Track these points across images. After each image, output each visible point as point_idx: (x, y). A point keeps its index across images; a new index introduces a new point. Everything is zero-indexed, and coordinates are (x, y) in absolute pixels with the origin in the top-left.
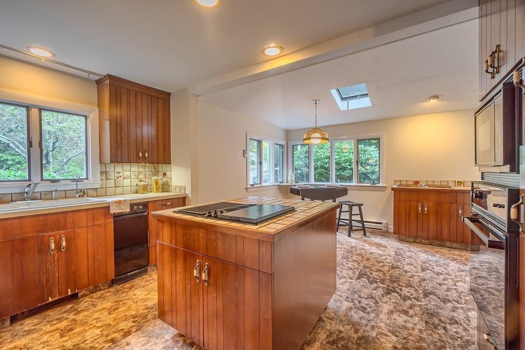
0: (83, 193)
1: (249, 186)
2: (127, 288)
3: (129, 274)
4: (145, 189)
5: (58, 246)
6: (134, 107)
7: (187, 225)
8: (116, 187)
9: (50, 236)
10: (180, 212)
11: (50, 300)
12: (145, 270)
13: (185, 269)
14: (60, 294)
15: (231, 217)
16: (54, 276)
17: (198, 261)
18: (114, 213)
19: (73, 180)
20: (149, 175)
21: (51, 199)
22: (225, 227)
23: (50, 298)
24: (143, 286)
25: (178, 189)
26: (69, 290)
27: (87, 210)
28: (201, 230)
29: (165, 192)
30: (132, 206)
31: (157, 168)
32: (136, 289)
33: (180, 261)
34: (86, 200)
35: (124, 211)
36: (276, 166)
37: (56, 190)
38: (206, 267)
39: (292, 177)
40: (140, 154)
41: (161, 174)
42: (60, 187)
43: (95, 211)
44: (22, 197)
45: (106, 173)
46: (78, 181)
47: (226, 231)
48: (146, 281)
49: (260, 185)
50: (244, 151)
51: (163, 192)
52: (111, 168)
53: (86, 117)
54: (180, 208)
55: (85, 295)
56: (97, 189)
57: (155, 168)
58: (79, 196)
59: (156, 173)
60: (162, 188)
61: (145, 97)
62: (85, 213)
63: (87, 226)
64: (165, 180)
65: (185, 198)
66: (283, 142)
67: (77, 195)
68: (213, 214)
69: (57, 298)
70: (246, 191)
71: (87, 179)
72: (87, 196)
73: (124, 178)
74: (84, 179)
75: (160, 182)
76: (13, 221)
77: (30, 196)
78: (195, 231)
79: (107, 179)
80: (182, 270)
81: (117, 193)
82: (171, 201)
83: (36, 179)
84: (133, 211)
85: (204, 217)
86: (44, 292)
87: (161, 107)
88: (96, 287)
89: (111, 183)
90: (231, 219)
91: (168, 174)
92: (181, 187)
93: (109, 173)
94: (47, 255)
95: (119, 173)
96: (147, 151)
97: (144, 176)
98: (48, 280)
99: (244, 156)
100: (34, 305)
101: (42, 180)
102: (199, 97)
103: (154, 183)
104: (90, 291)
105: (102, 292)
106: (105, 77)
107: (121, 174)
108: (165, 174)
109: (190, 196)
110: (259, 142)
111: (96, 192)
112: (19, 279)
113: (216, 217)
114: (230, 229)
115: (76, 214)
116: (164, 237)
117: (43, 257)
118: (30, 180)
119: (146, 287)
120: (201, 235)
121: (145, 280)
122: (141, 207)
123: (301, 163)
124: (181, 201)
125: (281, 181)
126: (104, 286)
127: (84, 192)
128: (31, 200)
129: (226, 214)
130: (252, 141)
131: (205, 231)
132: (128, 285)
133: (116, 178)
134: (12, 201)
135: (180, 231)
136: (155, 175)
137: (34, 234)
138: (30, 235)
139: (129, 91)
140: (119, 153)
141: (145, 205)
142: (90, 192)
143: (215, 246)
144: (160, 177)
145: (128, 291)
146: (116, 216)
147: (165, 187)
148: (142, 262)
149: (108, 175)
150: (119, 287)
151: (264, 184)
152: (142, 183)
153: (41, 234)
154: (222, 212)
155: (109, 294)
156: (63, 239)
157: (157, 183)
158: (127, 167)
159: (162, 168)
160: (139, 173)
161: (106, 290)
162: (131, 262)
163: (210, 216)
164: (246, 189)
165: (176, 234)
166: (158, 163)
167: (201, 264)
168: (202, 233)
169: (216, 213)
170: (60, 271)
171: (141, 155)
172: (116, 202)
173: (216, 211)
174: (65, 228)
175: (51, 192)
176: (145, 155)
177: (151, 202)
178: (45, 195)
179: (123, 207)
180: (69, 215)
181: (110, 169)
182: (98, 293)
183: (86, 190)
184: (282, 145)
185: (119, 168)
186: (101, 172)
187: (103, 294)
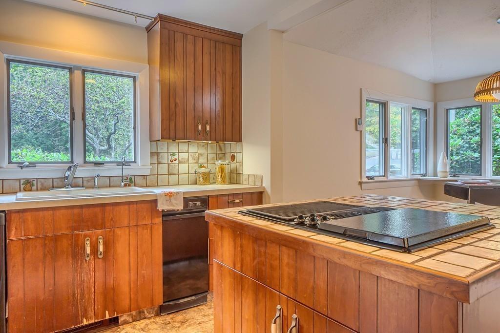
0: (129, 181)
1: (365, 180)
2: (179, 322)
3: (181, 301)
4: (207, 178)
5: (95, 250)
6: (192, 60)
7: (260, 237)
8: (169, 174)
9: (85, 236)
10: (250, 213)
11: (85, 322)
12: (203, 297)
13: (256, 317)
14: (96, 317)
15: (346, 230)
16: (90, 290)
17: (279, 307)
18: (163, 211)
19: (119, 163)
20: (213, 159)
21: (93, 187)
22: (334, 250)
23: (85, 320)
24: (200, 323)
25: (251, 180)
26: (107, 312)
27: (129, 203)
28: (284, 249)
29: (234, 183)
30: (186, 201)
31: (223, 149)
32: (190, 325)
33: (248, 300)
34: (132, 190)
35: (175, 208)
36: (414, 145)
37: (98, 176)
38: (293, 324)
39: (445, 165)
40: (200, 126)
41: (228, 156)
42: (104, 172)
43: (139, 205)
44: (64, 182)
45: (158, 154)
46: (123, 165)
47: (335, 258)
48: (204, 316)
49: (384, 179)
50: (356, 120)
51: (231, 183)
52: (163, 147)
53: (134, 78)
54: (250, 208)
55: (126, 323)
56: (146, 176)
57: (220, 149)
58: (125, 185)
59: (222, 155)
60: (230, 179)
61: (206, 42)
62: (127, 207)
63: (129, 226)
64: (233, 165)
65: (261, 193)
66: (428, 105)
67: (123, 184)
68: (307, 221)
69: (93, 321)
70: (360, 186)
71: (135, 162)
72: (135, 186)
73: (180, 162)
74: (132, 162)
75: (227, 169)
76: (45, 212)
77: (70, 181)
78: (273, 249)
79: (159, 163)
80: (252, 317)
81: (171, 183)
82: (240, 196)
83: (78, 160)
84: (187, 210)
85: (291, 226)
86: (78, 311)
87: (228, 57)
88: (140, 312)
89: (163, 169)
90: (346, 234)
91: (238, 157)
92: (255, 176)
93: (161, 154)
94: (82, 261)
95: (173, 154)
96: (209, 122)
97: (206, 161)
98: (83, 295)
99: (356, 130)
100: (66, 327)
101: (85, 162)
102: (284, 35)
103: (218, 169)
104: (132, 317)
105: (147, 321)
106: (155, 19)
107: (176, 157)
108: (233, 158)
109: (269, 190)
110: (384, 105)
111: (145, 181)
112: (50, 289)
113: (313, 227)
114: (345, 254)
115: (117, 208)
116: (224, 254)
117: (77, 264)
118: (72, 162)
119: (203, 325)
120: (285, 259)
121: (203, 313)
122: (198, 204)
123: (460, 142)
124: (255, 197)
125: (423, 172)
126: (149, 313)
127: (131, 179)
128: (72, 187)
129: (332, 222)
130: (371, 104)
131: (292, 252)
132: (179, 317)
133: (170, 162)
134: (53, 187)
135: (249, 247)
136: (220, 159)
137: (67, 232)
138: (64, 232)
139: (185, 35)
140: (172, 124)
141: (205, 201)
142: (139, 181)
143: (311, 284)
144: (227, 162)
145: (179, 327)
146: (166, 215)
147: (234, 176)
148: (201, 284)
149: (160, 157)
150: (168, 318)
151: (391, 177)
152: (203, 170)
153: (76, 232)
154: (325, 218)
155: (156, 326)
156: (101, 241)
157: (222, 170)
158: (183, 147)
159: (231, 147)
160: (200, 155)
161: (152, 320)
162: (188, 282)
163: (301, 224)
164: (361, 183)
165: (242, 251)
166: (224, 140)
167: (285, 314)
168: (287, 256)
169: (313, 220)
170: (96, 284)
171: (200, 128)
172: (166, 195)
173: (313, 215)
174: (103, 226)
175: (94, 178)
176: (206, 129)
177: (212, 196)
178: (88, 181)
179: (175, 202)
180: (108, 208)
181: (162, 149)
182: (142, 321)
183: (133, 178)
184: (425, 110)
185: (173, 149)
186: (152, 154)
187: (147, 325)
